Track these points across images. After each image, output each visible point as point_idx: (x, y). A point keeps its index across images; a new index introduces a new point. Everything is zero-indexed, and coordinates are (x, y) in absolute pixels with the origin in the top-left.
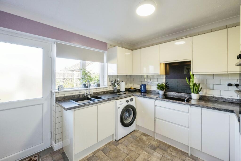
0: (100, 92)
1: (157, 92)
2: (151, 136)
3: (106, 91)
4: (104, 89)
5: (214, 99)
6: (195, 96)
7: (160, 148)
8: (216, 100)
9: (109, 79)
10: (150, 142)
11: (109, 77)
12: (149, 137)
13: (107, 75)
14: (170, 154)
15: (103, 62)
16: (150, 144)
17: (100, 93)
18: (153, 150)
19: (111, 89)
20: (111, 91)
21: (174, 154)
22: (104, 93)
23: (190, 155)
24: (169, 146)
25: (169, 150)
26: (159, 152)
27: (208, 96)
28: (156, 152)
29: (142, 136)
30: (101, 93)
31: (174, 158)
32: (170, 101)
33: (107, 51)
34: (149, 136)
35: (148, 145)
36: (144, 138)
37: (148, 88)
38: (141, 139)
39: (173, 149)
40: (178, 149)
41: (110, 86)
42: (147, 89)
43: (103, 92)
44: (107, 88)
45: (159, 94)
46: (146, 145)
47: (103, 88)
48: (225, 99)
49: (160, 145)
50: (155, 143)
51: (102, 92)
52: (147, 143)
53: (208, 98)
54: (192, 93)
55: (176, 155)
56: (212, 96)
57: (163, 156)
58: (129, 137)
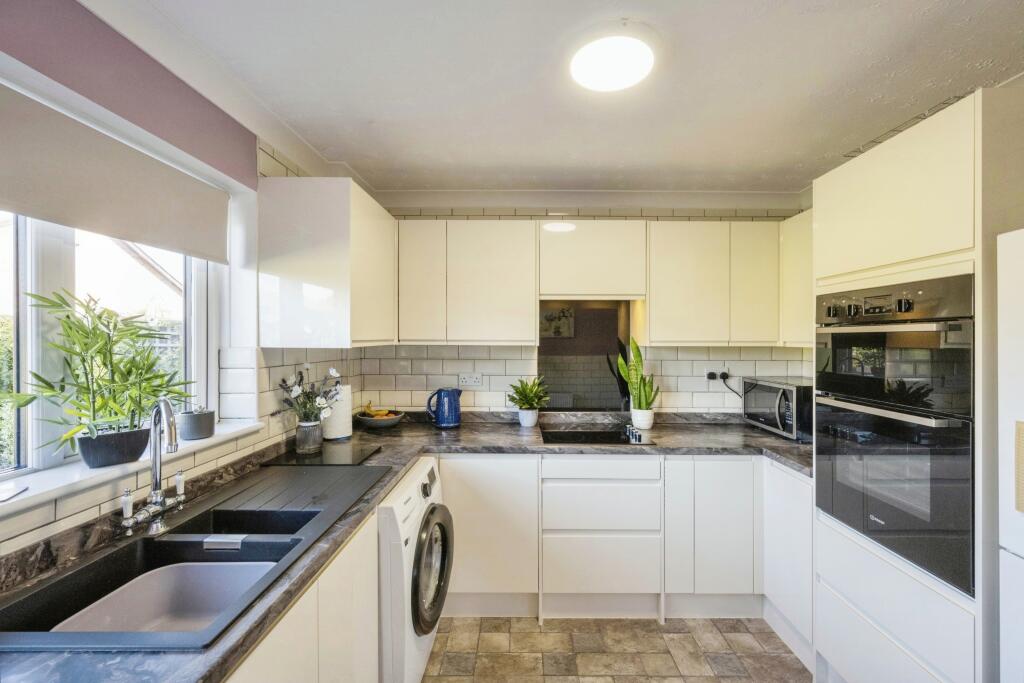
0: (216, 474)
1: (503, 418)
2: (519, 619)
3: (250, 456)
4: (241, 442)
5: (680, 421)
6: (641, 419)
7: (584, 652)
8: (685, 421)
9: (265, 371)
10: (533, 646)
11: (270, 357)
12: (516, 627)
13: (253, 344)
14: (623, 655)
15: (222, 258)
16: (540, 655)
17: (217, 481)
18: (570, 678)
19: (275, 434)
20: (277, 445)
21: (630, 647)
22: (243, 468)
23: (662, 623)
24: (600, 625)
25: (609, 642)
26: (592, 668)
27: (666, 414)
28: (583, 676)
29: (486, 635)
30: (221, 477)
31: (641, 662)
32: (603, 450)
33: (255, 187)
34: (508, 620)
35: (540, 666)
36: (500, 640)
37: (467, 404)
38: (496, 656)
39: (615, 629)
40: (623, 620)
41: (273, 415)
42: (462, 409)
43: (232, 465)
44: (256, 432)
45: (519, 424)
46: (534, 669)
47: (237, 439)
48: (700, 416)
49: (571, 635)
50: (551, 642)
51: (226, 468)
52: (528, 657)
53: (665, 417)
54: (632, 410)
55: (641, 648)
56: (675, 411)
57: (614, 679)
58: (439, 675)
